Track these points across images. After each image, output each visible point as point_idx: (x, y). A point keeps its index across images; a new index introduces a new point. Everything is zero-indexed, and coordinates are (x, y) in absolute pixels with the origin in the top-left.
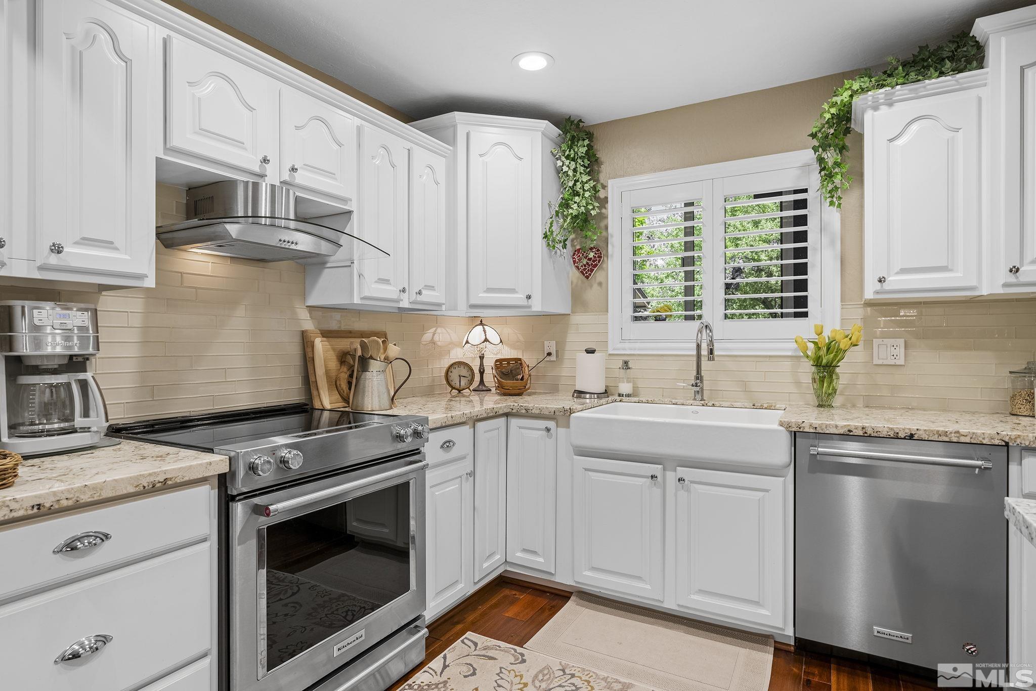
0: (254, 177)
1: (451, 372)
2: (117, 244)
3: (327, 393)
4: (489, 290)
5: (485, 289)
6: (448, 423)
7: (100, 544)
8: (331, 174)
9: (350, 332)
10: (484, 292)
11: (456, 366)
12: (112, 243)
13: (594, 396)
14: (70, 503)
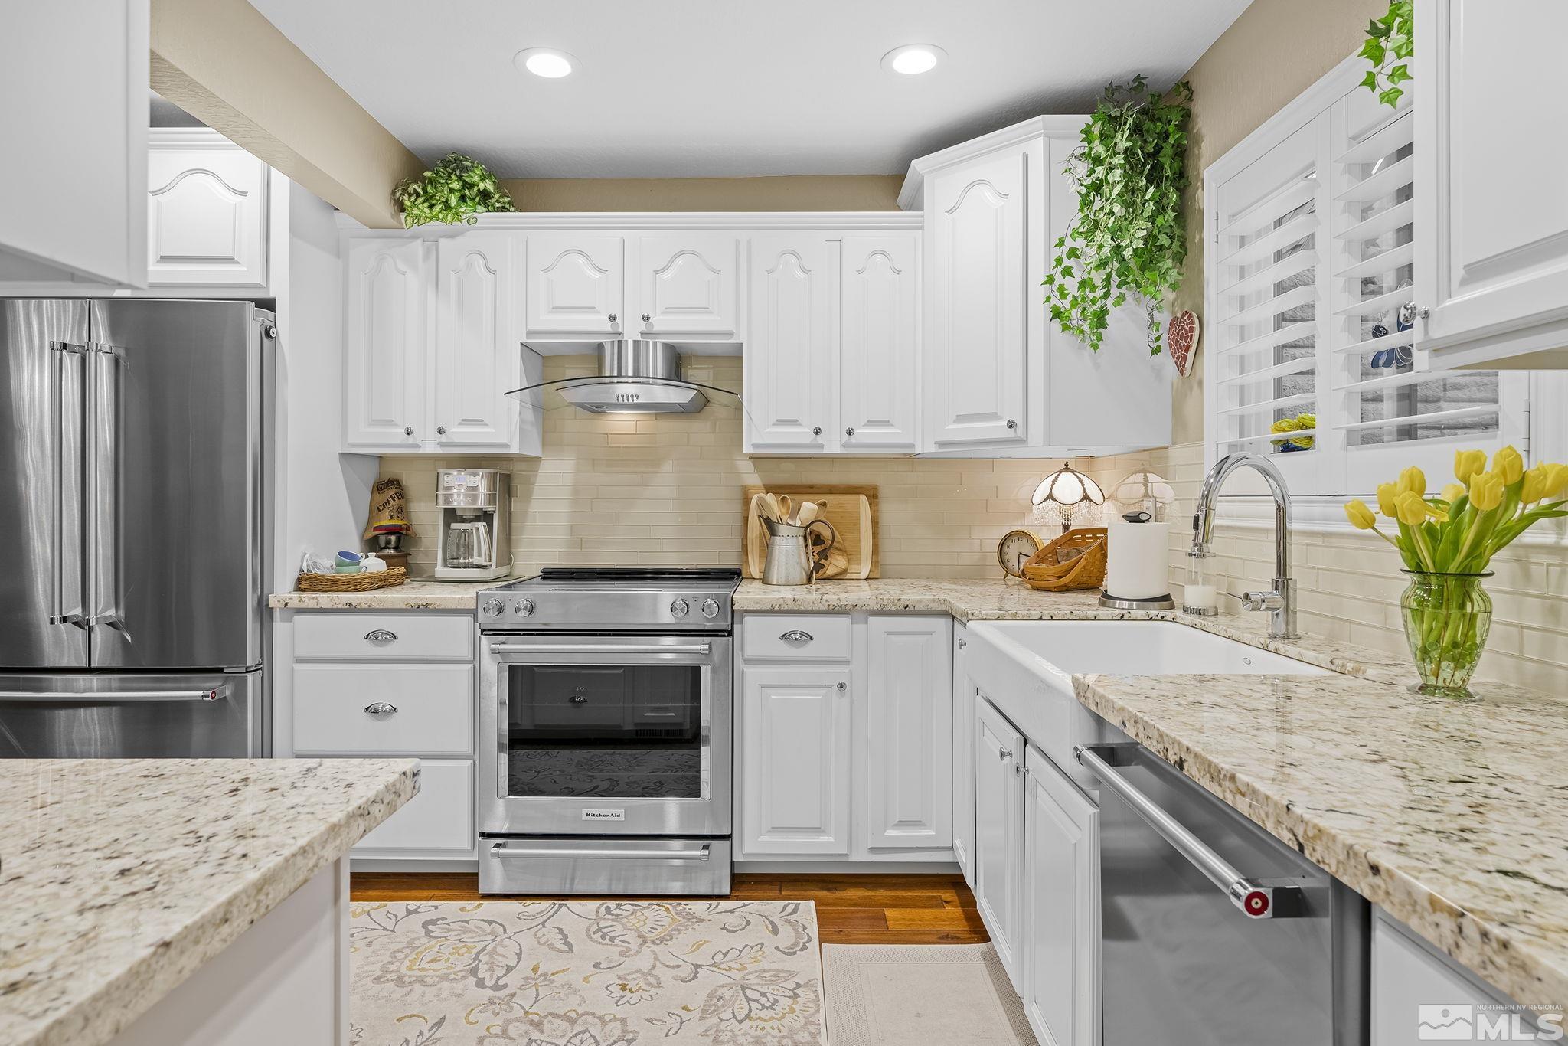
0: (609, 336)
1: (1008, 547)
2: (486, 421)
3: (757, 560)
4: (960, 419)
5: (955, 418)
6: (784, 607)
7: (390, 641)
8: (704, 310)
9: (811, 487)
10: (954, 421)
11: (1016, 538)
12: (482, 421)
13: (1114, 604)
14: (366, 606)
